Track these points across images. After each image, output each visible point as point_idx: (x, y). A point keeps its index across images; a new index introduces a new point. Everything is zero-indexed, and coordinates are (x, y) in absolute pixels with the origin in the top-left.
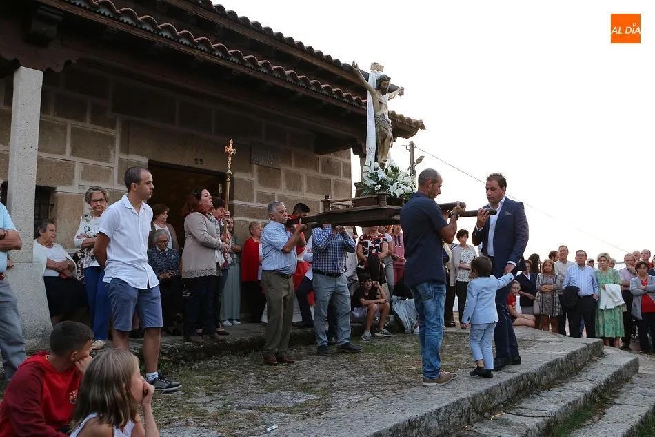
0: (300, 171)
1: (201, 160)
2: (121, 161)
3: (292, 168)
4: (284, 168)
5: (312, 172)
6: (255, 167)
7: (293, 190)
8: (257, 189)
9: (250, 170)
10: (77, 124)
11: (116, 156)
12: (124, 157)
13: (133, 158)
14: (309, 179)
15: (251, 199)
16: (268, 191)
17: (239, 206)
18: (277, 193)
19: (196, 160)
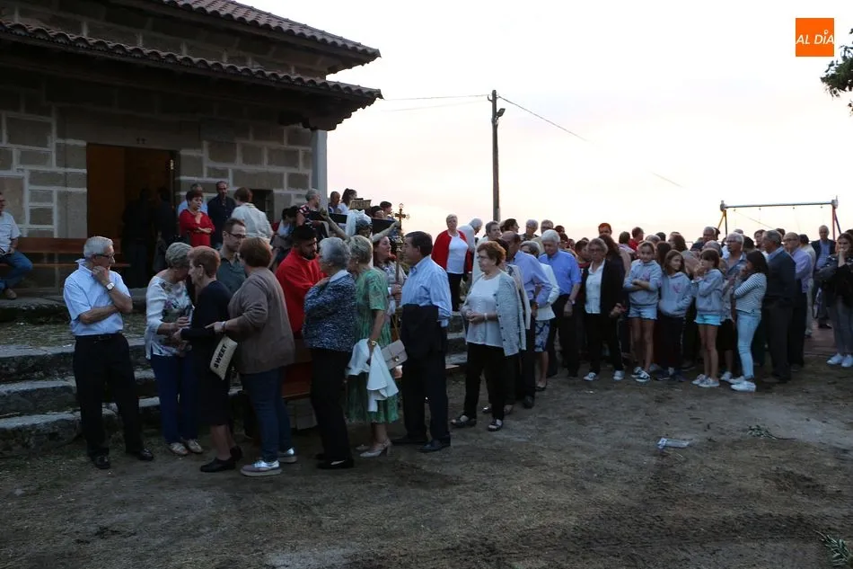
0: (258, 144)
1: (143, 140)
2: (58, 146)
3: (251, 142)
4: (239, 142)
5: (275, 145)
6: (205, 144)
7: (251, 163)
8: (208, 163)
9: (198, 146)
10: (12, 114)
11: (53, 141)
12: (61, 141)
13: (71, 142)
14: (271, 152)
15: (200, 174)
16: (220, 166)
17: (186, 182)
18: (230, 167)
19: (138, 140)
